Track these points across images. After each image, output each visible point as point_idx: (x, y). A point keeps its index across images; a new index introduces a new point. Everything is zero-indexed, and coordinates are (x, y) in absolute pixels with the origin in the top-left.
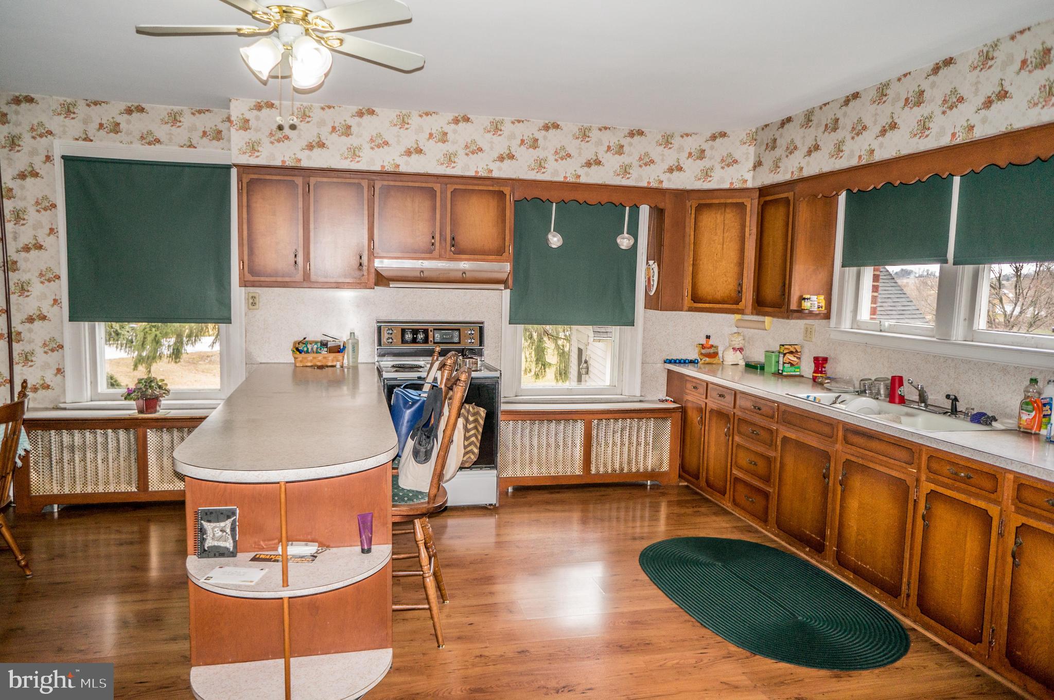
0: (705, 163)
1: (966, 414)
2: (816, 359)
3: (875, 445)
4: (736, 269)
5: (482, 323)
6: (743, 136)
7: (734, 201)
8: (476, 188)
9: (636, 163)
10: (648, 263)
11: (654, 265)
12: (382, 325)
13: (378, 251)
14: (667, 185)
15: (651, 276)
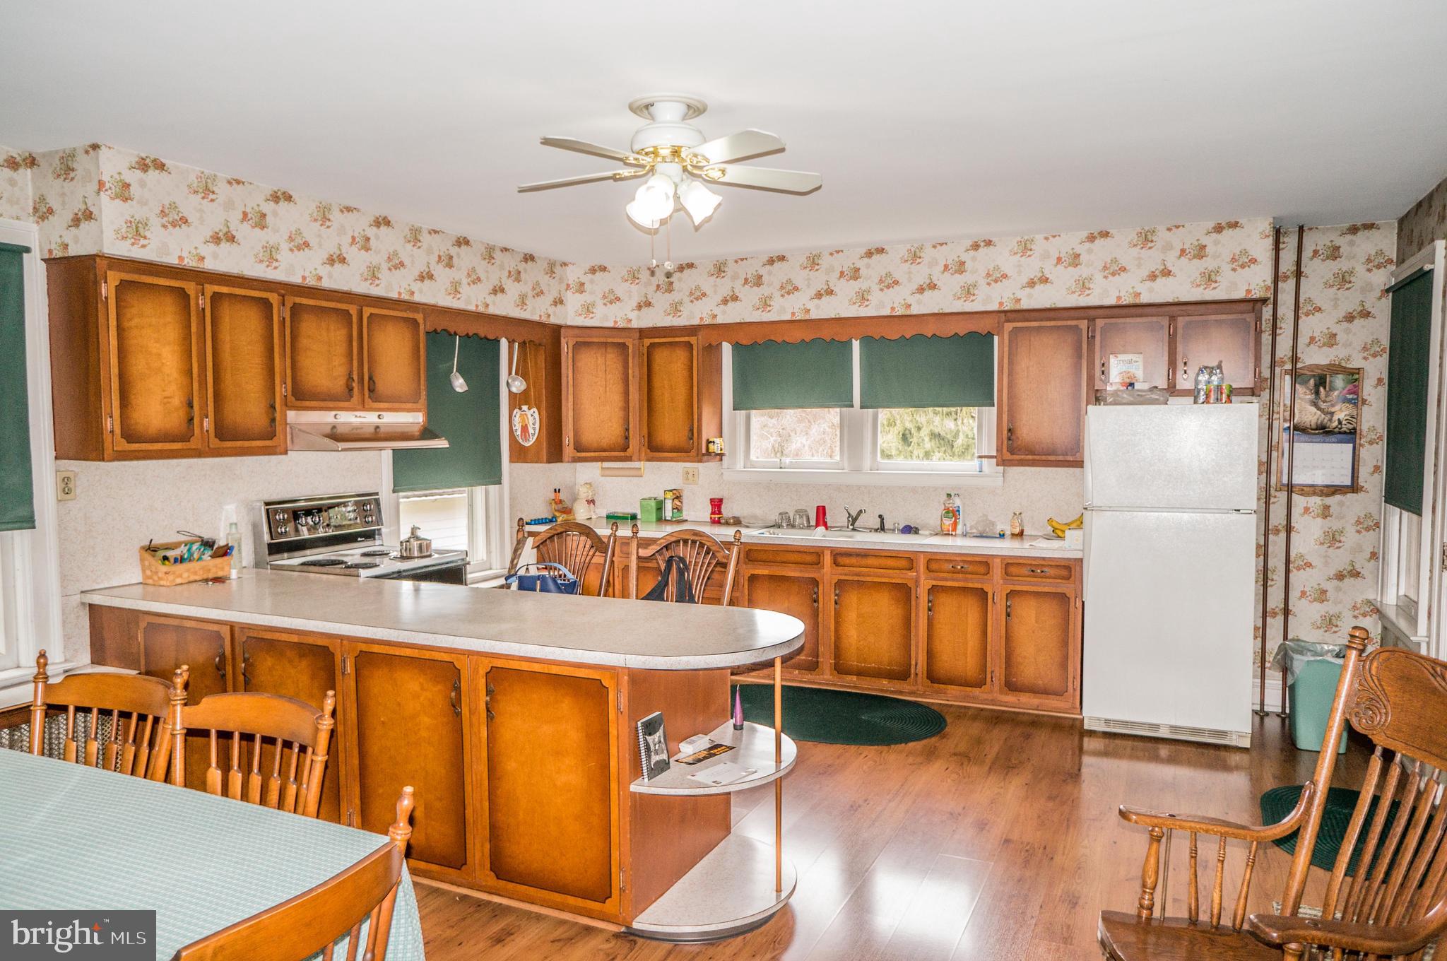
0: (586, 298)
1: (894, 530)
2: (712, 500)
3: (870, 561)
4: (621, 414)
5: (377, 494)
6: (624, 273)
7: (616, 340)
8: (392, 313)
9: (530, 294)
10: (520, 409)
11: (532, 411)
12: (272, 508)
13: (291, 399)
14: (554, 320)
15: (531, 423)
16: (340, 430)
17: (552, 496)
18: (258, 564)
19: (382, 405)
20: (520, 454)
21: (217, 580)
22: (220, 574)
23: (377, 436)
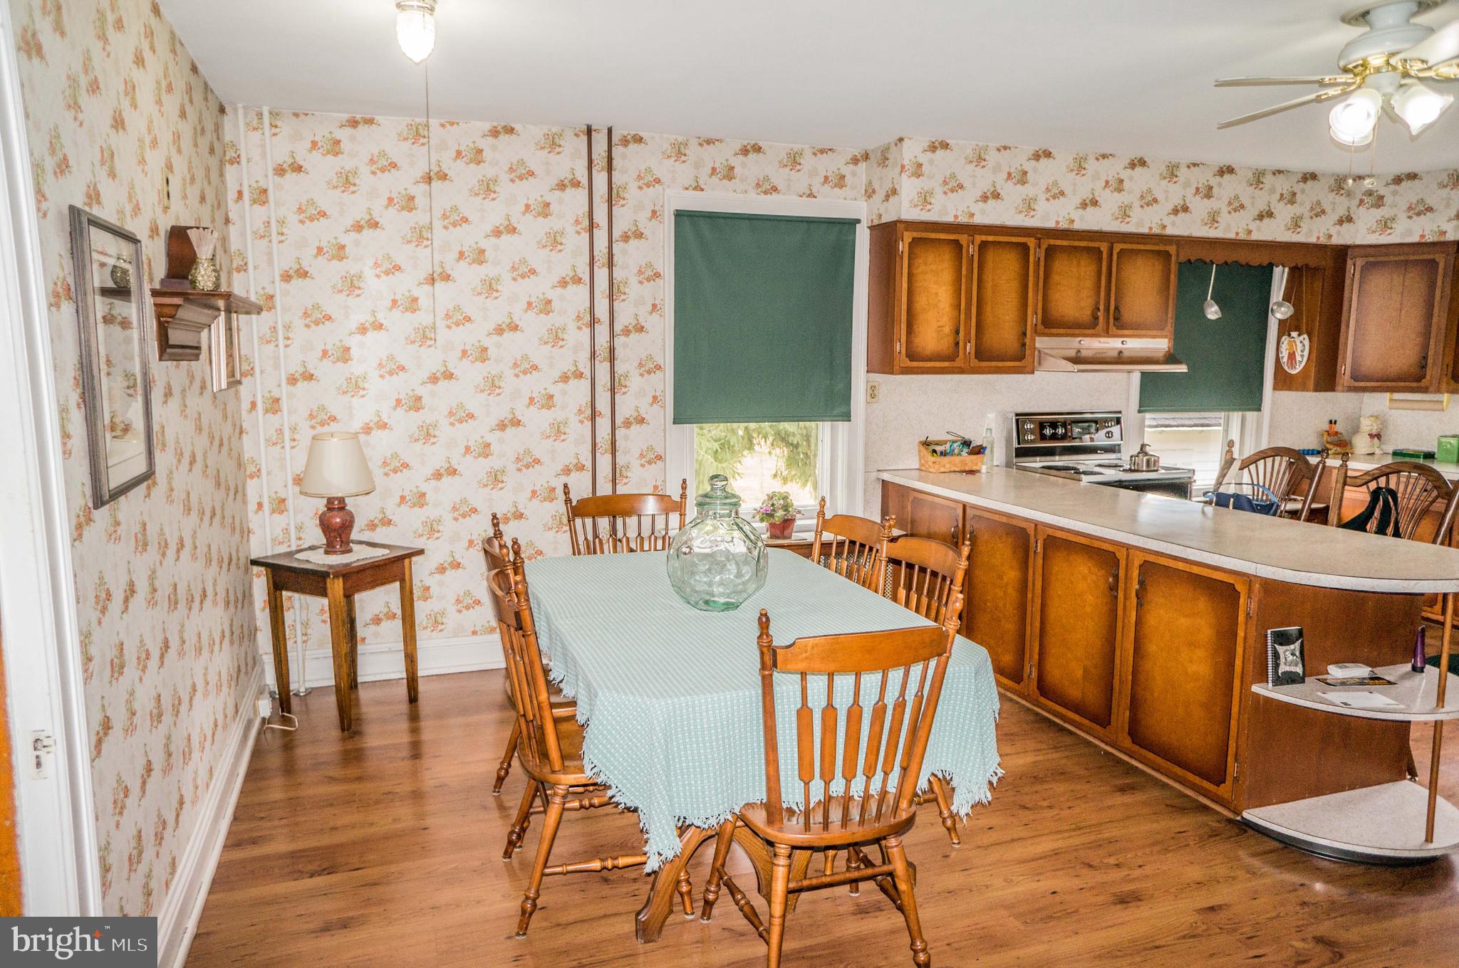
0: (1384, 213)
4: (1419, 340)
5: (1120, 412)
6: (1444, 178)
7: (1422, 257)
8: (1142, 247)
9: (1307, 215)
10: (1289, 335)
11: (1302, 337)
12: (1021, 418)
13: (1040, 327)
14: (1336, 241)
15: (1299, 350)
16: (1084, 353)
17: (1326, 426)
18: (1009, 465)
19: (1126, 332)
20: (1284, 381)
21: (972, 472)
22: (974, 468)
23: (1120, 359)
